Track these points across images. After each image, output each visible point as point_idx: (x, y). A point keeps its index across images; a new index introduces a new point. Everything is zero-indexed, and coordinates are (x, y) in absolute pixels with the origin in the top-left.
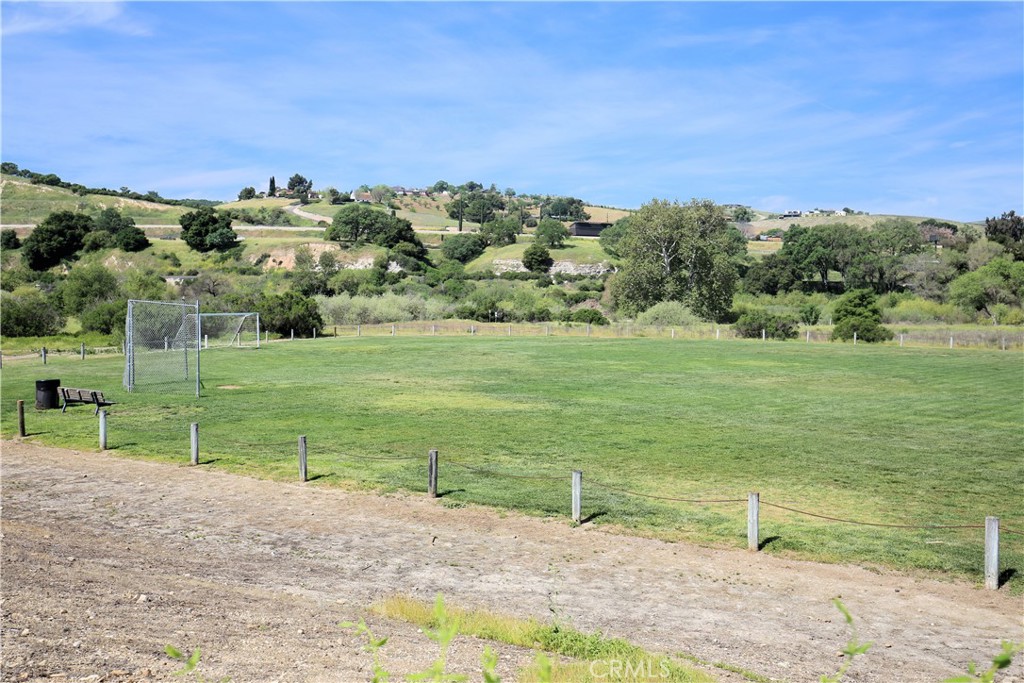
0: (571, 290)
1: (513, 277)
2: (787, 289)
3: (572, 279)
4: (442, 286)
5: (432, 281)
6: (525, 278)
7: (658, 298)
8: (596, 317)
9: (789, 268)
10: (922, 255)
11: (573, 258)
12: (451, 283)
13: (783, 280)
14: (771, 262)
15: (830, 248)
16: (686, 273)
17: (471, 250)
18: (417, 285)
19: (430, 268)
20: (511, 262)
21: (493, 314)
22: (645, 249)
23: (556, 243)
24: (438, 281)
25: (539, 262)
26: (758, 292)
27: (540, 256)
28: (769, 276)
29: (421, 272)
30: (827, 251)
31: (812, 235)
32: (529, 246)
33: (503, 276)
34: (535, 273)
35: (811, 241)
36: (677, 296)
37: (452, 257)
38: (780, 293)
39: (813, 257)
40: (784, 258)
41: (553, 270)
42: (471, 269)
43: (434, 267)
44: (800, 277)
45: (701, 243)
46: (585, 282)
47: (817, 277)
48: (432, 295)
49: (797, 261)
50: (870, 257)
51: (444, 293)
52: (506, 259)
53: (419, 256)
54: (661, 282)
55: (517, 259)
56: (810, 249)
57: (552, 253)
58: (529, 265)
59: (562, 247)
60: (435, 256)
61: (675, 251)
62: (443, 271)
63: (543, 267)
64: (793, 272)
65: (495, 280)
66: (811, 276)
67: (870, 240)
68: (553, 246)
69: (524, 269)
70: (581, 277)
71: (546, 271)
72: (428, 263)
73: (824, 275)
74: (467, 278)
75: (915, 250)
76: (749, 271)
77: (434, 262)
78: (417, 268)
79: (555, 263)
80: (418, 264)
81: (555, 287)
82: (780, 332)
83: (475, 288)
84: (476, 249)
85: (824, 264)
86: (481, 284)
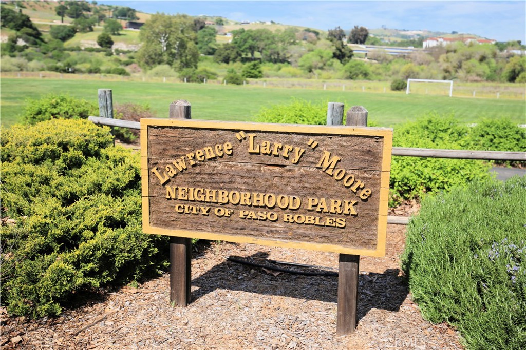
0: (124, 58)
1: (91, 50)
2: (234, 60)
3: (124, 53)
4: (50, 54)
5: (44, 51)
6: (98, 51)
7: (160, 63)
8: (123, 72)
9: (235, 50)
10: (297, 46)
11: (125, 41)
12: (55, 52)
13: (232, 56)
14: (227, 47)
15: (255, 41)
16: (174, 51)
17: (67, 34)
18: (36, 53)
19: (43, 44)
20: (90, 42)
21: (68, 69)
22: (153, 38)
23: (116, 33)
24: (48, 50)
25: (106, 43)
26: (220, 62)
27: (107, 39)
28: (226, 54)
29: (38, 46)
30: (253, 42)
31: (247, 34)
32: (100, 33)
33: (86, 49)
34: (104, 49)
35: (246, 37)
36: (170, 63)
37: (56, 38)
38: (231, 63)
39: (247, 45)
40: (233, 45)
41: (114, 47)
42: (68, 45)
43: (46, 43)
44: (240, 55)
45: (181, 36)
46: (132, 54)
47: (250, 55)
48: (44, 58)
49: (240, 47)
50: (273, 46)
51: (52, 58)
52: (87, 40)
53: (36, 36)
54: (161, 55)
55: (94, 40)
56: (245, 41)
57: (113, 38)
58: (100, 44)
59: (119, 35)
60: (46, 36)
61: (168, 39)
62: (51, 46)
63: (108, 45)
64: (237, 52)
65: (81, 52)
66: (246, 55)
67: (273, 38)
68: (114, 34)
69: (98, 46)
70: (129, 52)
71: (110, 47)
72: (42, 40)
73: (252, 54)
74: (65, 50)
75: (294, 43)
76: (217, 51)
77: (46, 40)
78: (35, 44)
79: (115, 44)
80: (35, 41)
81: (115, 56)
82: (199, 80)
83: (69, 55)
84: (71, 33)
85: (252, 49)
86: (73, 54)
